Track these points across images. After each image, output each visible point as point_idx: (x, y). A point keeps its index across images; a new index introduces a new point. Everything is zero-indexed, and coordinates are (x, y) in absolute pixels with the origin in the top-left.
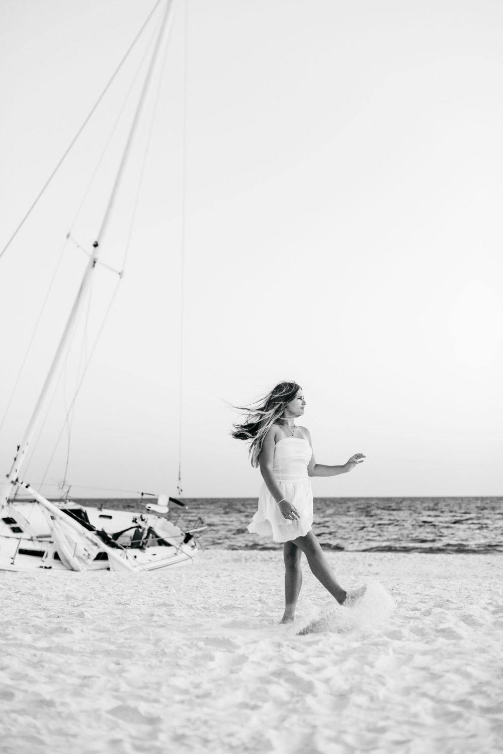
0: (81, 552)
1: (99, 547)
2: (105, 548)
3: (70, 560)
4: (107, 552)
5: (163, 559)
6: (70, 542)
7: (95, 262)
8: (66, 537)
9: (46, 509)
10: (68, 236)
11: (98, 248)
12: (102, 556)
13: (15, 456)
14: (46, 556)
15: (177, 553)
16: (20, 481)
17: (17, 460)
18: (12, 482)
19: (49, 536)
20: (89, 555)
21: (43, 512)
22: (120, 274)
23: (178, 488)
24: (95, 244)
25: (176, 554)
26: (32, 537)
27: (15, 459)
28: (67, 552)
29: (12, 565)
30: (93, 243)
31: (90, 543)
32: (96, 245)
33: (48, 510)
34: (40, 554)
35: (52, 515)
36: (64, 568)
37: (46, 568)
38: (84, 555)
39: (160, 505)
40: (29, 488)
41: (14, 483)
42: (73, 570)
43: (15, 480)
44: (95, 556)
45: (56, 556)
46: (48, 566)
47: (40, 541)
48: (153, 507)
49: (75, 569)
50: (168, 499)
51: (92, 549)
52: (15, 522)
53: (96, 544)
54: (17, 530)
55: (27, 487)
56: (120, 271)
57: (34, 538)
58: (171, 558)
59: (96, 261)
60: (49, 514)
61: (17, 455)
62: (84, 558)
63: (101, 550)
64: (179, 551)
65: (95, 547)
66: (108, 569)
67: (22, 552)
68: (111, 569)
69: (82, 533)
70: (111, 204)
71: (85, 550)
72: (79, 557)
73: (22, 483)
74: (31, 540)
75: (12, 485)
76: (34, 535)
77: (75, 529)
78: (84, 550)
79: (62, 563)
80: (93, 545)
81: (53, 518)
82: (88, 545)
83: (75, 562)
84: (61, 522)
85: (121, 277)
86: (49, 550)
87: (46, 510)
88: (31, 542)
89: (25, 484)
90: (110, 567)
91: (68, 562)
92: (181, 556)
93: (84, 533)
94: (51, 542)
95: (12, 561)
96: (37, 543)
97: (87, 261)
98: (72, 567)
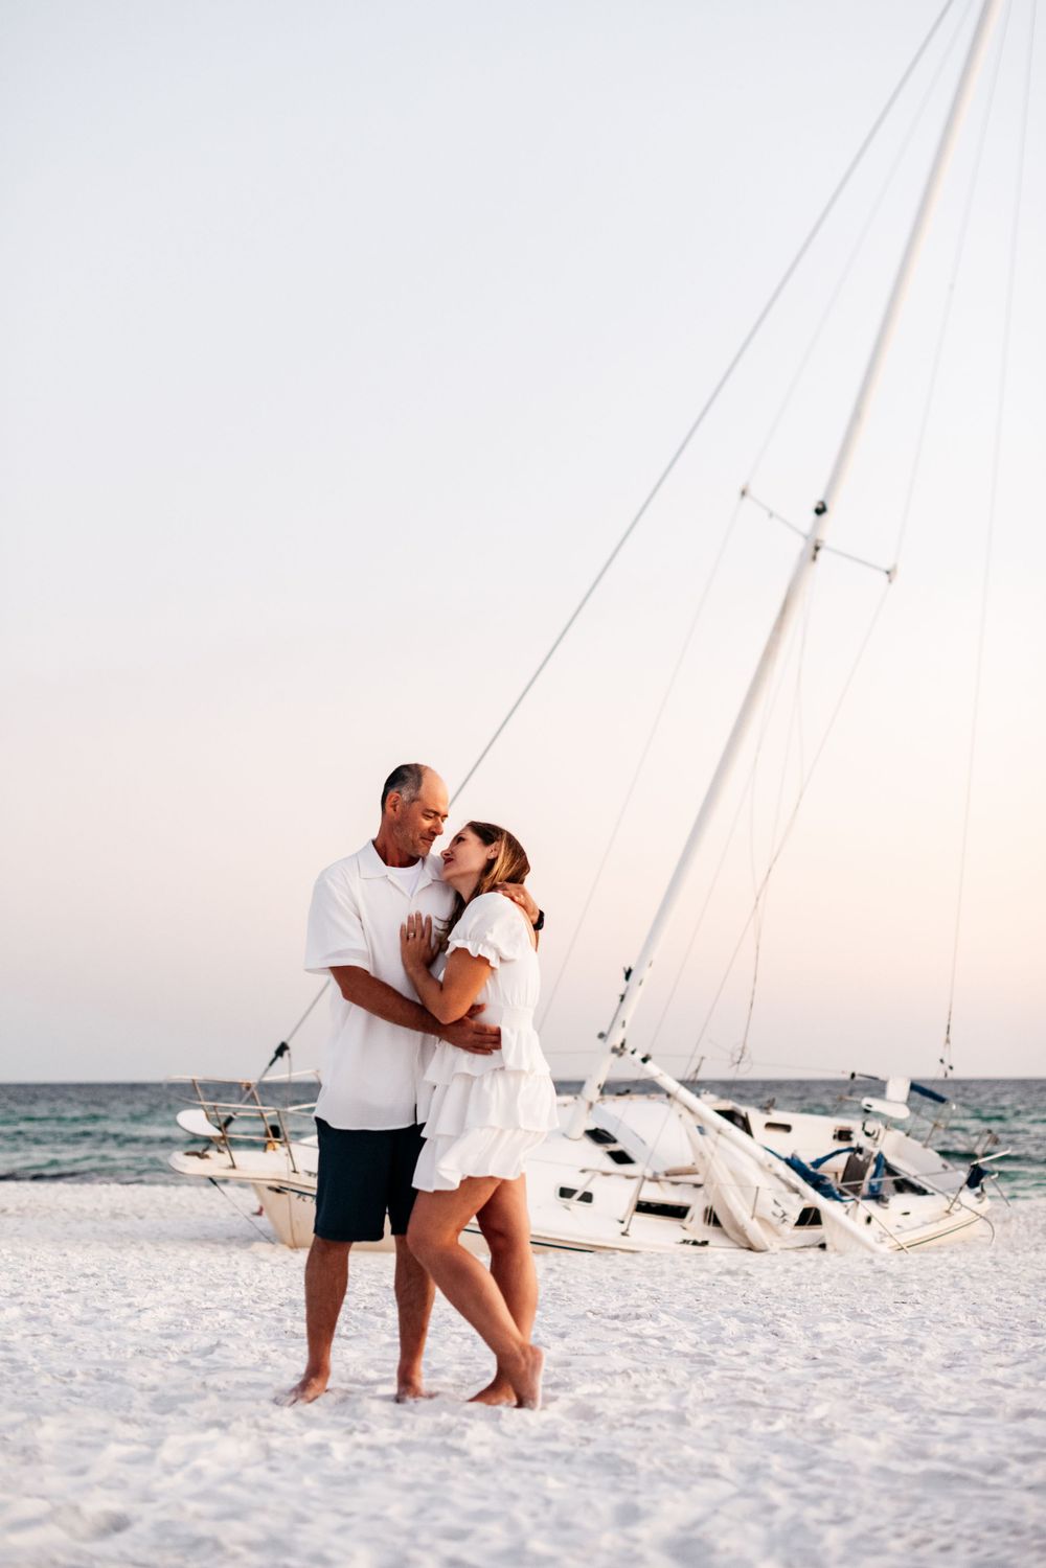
0: (767, 1208)
1: (802, 1197)
2: (815, 1199)
3: (746, 1227)
4: (818, 1207)
5: (925, 1223)
6: (742, 1184)
7: (817, 549)
8: (733, 1174)
9: (686, 1110)
10: (743, 493)
11: (825, 516)
12: (810, 1217)
13: (622, 993)
14: (692, 1219)
15: (952, 1211)
16: (629, 1047)
17: (626, 999)
18: (614, 1050)
19: (691, 1172)
20: (784, 1215)
21: (680, 1116)
22: (888, 573)
23: (942, 1061)
24: (820, 507)
25: (948, 1212)
26: (655, 1174)
27: (623, 998)
28: (738, 1208)
29: (625, 1238)
30: (814, 505)
31: (784, 1188)
32: (820, 511)
33: (691, 1112)
34: (678, 1212)
35: (700, 1125)
36: (731, 1244)
37: (695, 1243)
38: (774, 1214)
39: (889, 1101)
40: (649, 1062)
41: (619, 1051)
42: (750, 1249)
43: (618, 1046)
44: (795, 1215)
45: (712, 1219)
46: (700, 1241)
47: (675, 1183)
48: (877, 1105)
49: (756, 1244)
50: (907, 1086)
51: (788, 1201)
52: (615, 1141)
53: (796, 1191)
54: (621, 1158)
55: (645, 1060)
56: (887, 567)
57: (661, 1177)
58: (941, 1222)
59: (819, 544)
60: (692, 1122)
61: (627, 988)
62: (775, 1221)
63: (806, 1204)
64: (956, 1206)
65: (795, 1197)
66: (823, 1246)
67: (644, 1208)
68: (828, 1247)
69: (766, 1164)
70: (857, 415)
71: (776, 1202)
72: (762, 1220)
73: (633, 1053)
74: (655, 1179)
75: (614, 1056)
76: (661, 1169)
77: (751, 1155)
78: (773, 1202)
79: (726, 1234)
80: (789, 1191)
81: (701, 1130)
82: (780, 1192)
83: (755, 1230)
84: (721, 1140)
85: (890, 581)
86: (697, 1204)
87: (685, 1113)
88: (655, 1185)
89: (639, 1056)
90: (827, 1241)
91: (740, 1231)
92: (962, 1216)
93: (770, 1166)
94: (698, 1186)
95: (623, 1228)
96: (667, 1186)
97: (797, 546)
98: (750, 1243)
